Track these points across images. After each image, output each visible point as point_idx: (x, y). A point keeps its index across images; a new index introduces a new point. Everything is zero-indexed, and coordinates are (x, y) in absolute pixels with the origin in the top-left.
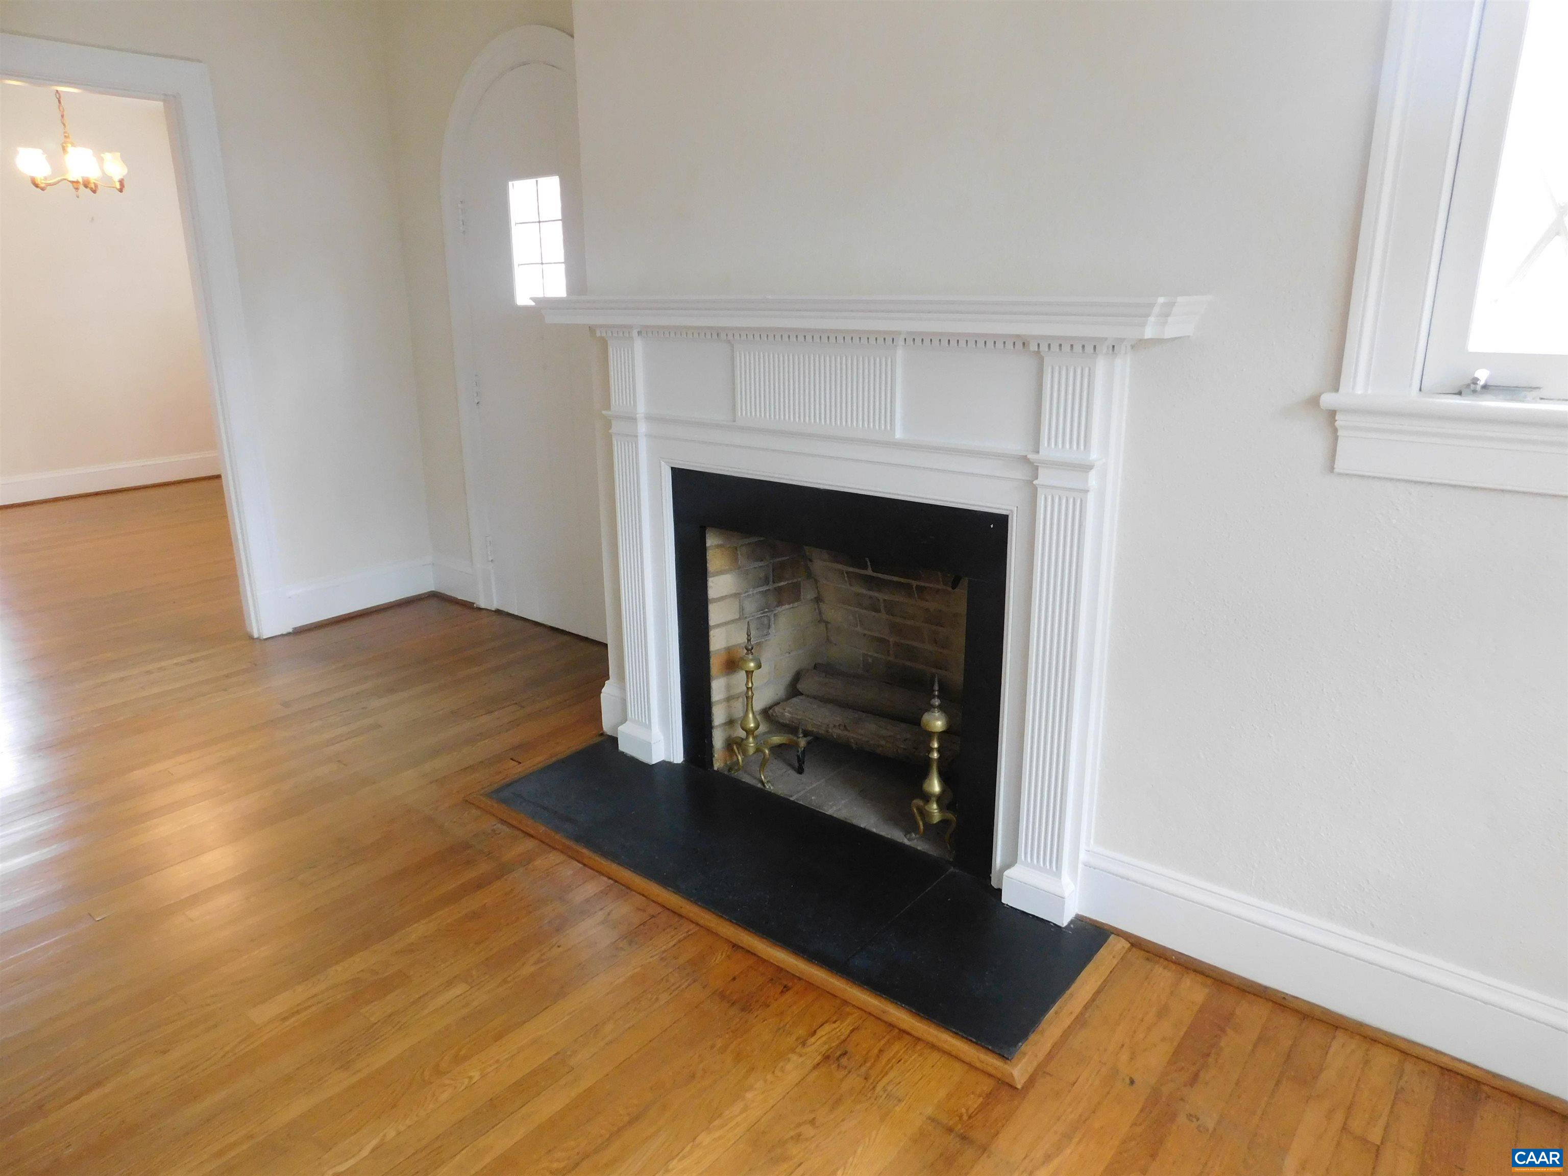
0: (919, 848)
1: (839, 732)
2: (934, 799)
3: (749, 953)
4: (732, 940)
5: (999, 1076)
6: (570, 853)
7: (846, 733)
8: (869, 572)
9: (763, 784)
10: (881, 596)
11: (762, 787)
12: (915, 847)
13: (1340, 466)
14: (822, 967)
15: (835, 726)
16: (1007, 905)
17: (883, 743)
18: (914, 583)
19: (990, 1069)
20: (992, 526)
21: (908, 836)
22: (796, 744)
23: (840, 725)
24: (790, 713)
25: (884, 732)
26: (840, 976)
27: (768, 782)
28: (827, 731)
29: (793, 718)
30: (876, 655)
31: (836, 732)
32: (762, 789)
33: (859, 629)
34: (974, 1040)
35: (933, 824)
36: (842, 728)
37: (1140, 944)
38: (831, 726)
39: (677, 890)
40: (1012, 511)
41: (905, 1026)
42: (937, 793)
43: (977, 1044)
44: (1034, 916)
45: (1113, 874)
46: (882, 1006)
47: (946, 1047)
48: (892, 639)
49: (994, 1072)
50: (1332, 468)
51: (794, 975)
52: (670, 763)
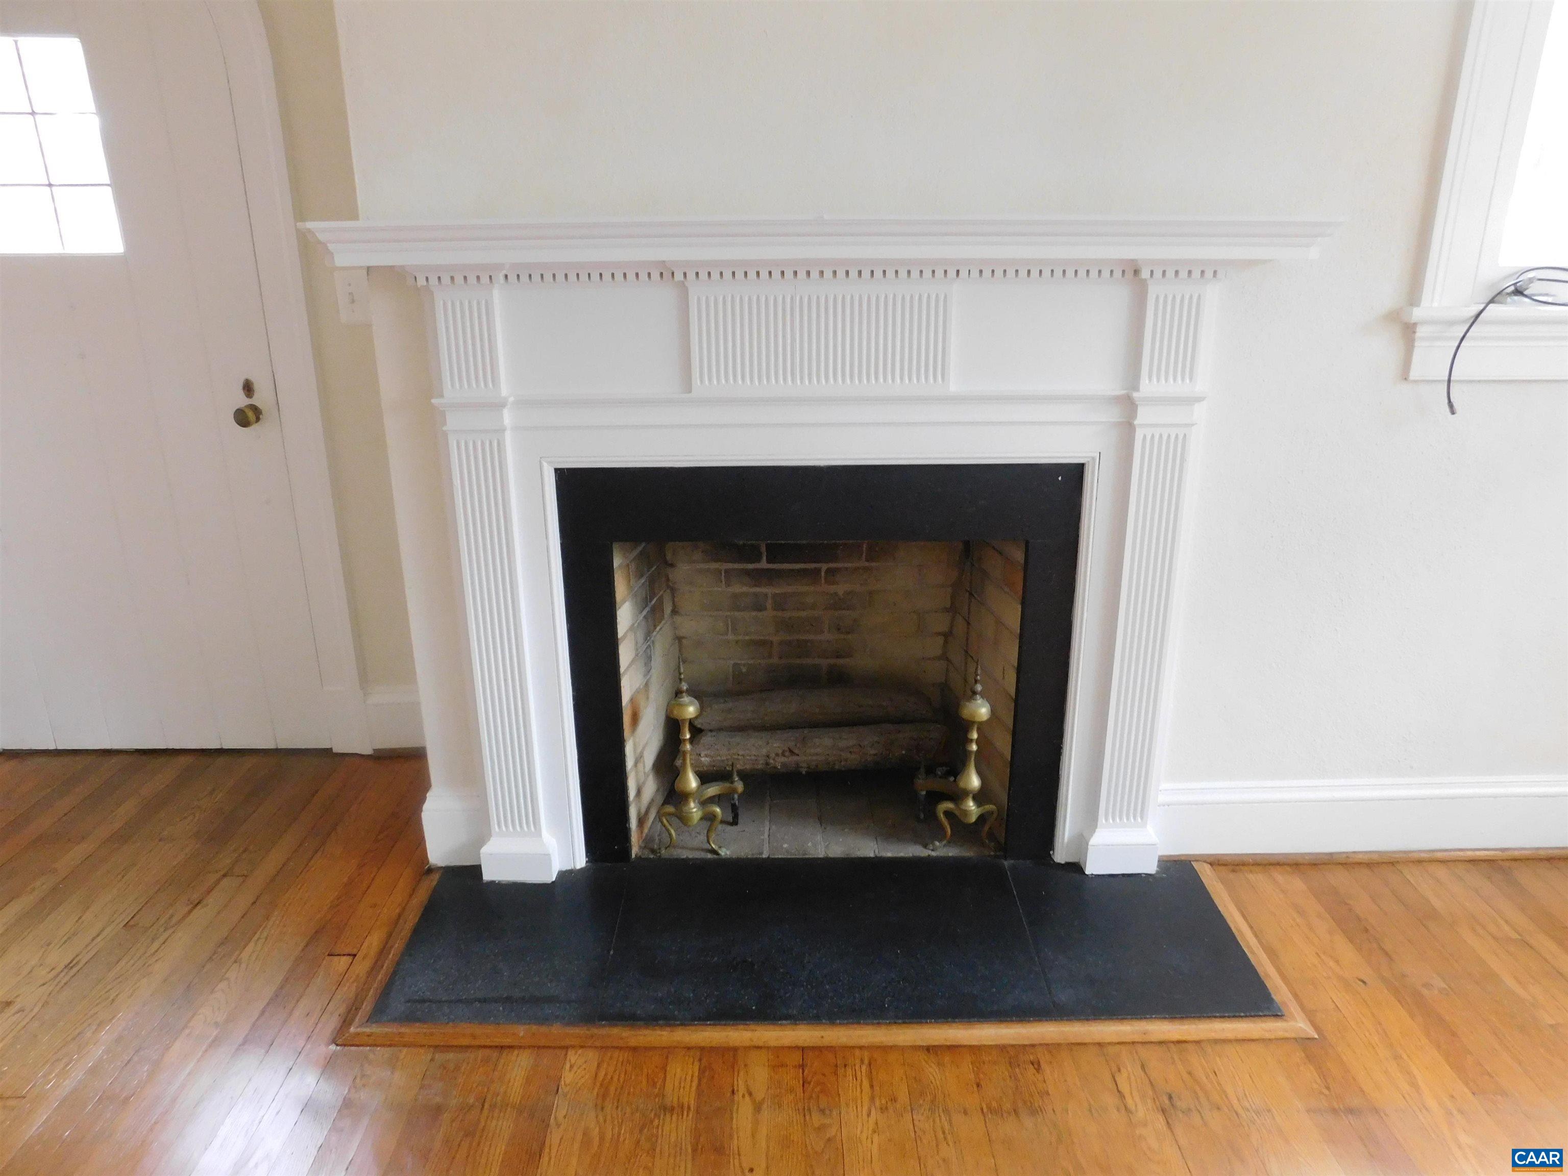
0: (950, 854)
1: (783, 759)
2: (971, 795)
3: (953, 1049)
4: (921, 1043)
5: (1293, 1035)
6: (598, 1044)
7: (795, 758)
8: (764, 564)
9: (714, 852)
10: (769, 590)
11: (715, 856)
12: (946, 855)
13: (1414, 374)
14: (1040, 1021)
15: (777, 755)
16: (1092, 874)
17: (845, 755)
18: (824, 567)
19: (1281, 1034)
20: (1060, 478)
21: (931, 847)
22: (734, 790)
23: (784, 752)
24: (706, 756)
25: (842, 744)
26: (1067, 1020)
27: (720, 847)
28: (767, 764)
29: (714, 761)
30: (751, 662)
31: (779, 763)
32: (714, 860)
33: (731, 637)
34: (1242, 1014)
35: (973, 823)
36: (787, 754)
37: (1219, 861)
38: (773, 755)
39: (794, 1019)
40: (1094, 459)
41: (1176, 1037)
42: (977, 789)
43: (1246, 1016)
44: (1123, 875)
45: (1188, 804)
46: (1137, 1028)
47: (1230, 1036)
48: (776, 639)
49: (1287, 1035)
50: (1405, 378)
51: (1024, 1046)
52: (571, 872)
